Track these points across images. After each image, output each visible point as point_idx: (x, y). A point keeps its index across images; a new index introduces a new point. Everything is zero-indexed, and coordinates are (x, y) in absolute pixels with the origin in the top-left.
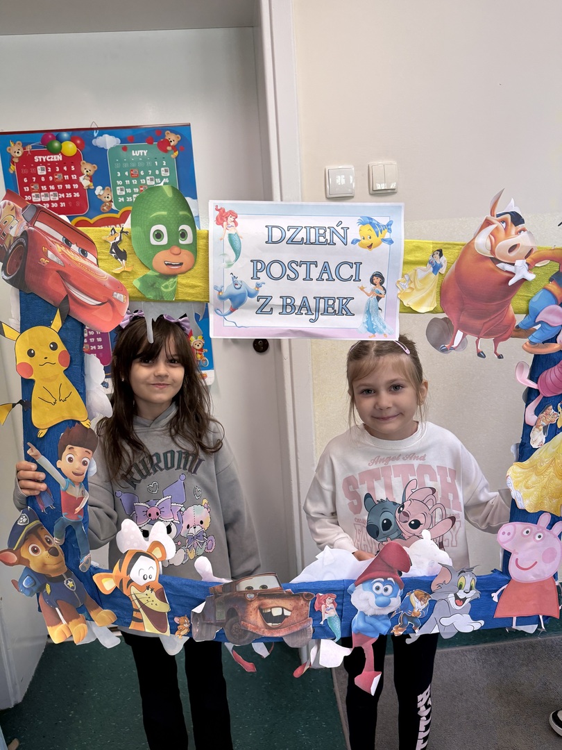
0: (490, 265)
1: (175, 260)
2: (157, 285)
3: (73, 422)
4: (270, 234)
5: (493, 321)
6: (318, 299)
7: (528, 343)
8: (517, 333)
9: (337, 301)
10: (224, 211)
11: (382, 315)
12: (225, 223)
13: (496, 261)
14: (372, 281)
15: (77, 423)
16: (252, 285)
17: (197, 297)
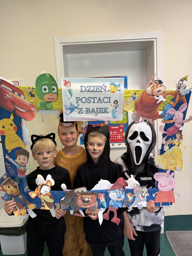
0: (152, 97)
1: (51, 97)
2: (45, 105)
3: (20, 148)
4: (82, 89)
5: (152, 114)
6: (97, 109)
7: (163, 120)
8: (159, 117)
9: (103, 109)
10: (66, 81)
11: (117, 113)
12: (67, 85)
13: (153, 95)
14: (114, 103)
15: (21, 148)
16: (76, 105)
17: (59, 109)
